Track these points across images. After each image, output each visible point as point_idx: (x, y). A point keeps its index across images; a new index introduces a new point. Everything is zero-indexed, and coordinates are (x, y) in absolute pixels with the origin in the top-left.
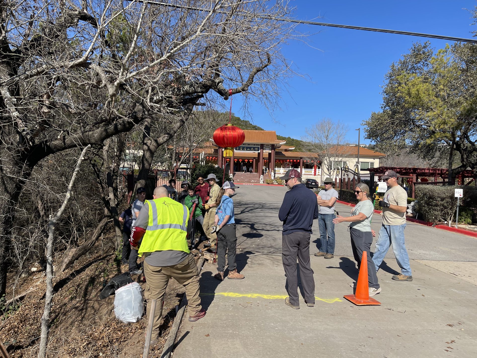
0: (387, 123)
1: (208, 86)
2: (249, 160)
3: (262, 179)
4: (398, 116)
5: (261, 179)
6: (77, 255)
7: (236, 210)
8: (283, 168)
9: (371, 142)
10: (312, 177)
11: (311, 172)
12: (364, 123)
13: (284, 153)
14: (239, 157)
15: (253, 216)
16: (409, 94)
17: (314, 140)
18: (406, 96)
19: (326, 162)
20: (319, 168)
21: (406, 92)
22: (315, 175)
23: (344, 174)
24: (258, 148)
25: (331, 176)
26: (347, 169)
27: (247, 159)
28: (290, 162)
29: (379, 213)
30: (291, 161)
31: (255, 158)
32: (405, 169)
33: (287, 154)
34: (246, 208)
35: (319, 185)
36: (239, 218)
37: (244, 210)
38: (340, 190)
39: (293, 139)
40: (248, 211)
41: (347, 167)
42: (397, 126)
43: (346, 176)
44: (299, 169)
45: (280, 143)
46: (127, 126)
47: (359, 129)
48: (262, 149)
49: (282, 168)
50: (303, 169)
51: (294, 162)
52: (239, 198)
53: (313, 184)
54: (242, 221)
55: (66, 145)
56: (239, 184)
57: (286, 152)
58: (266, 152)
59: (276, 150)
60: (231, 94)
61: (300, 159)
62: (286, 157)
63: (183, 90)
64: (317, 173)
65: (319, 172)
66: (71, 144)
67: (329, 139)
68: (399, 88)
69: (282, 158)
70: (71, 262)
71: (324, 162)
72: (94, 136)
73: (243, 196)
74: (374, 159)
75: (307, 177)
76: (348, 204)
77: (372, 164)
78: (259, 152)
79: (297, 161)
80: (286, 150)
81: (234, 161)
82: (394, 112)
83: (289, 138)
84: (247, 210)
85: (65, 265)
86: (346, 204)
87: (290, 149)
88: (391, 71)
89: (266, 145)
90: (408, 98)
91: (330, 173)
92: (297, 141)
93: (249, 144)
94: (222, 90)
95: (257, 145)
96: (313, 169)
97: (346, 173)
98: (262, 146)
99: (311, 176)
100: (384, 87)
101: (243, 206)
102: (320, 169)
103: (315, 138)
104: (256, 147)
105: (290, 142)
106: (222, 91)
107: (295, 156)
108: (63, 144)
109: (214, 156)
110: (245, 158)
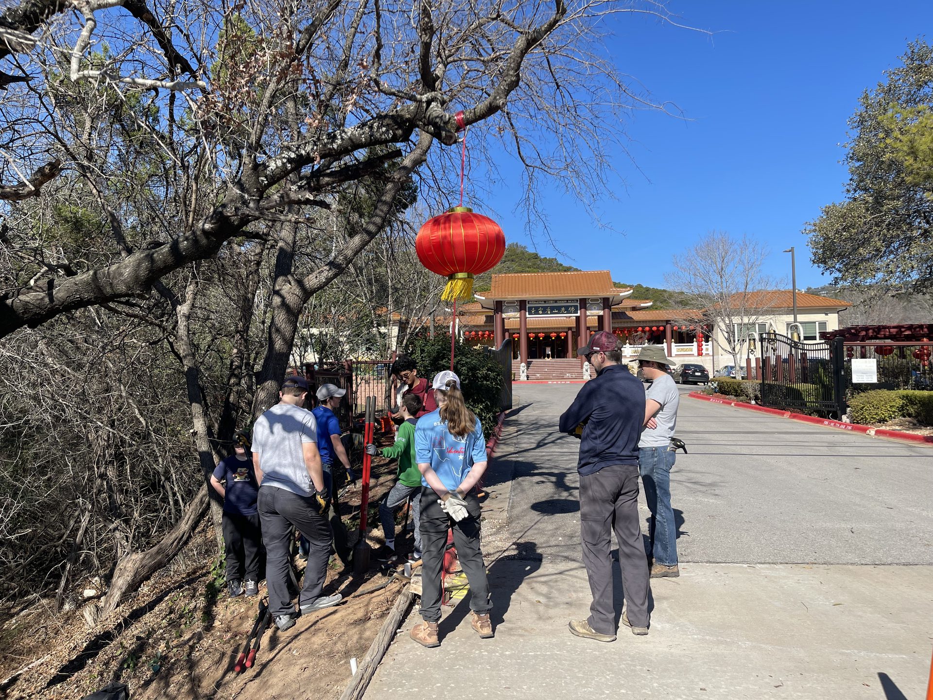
0: (865, 223)
1: (408, 120)
2: (558, 333)
3: (587, 371)
4: (889, 205)
5: (584, 370)
6: (146, 569)
7: (526, 441)
8: (630, 344)
9: (823, 274)
10: (695, 360)
11: (691, 350)
12: (809, 228)
13: (630, 313)
14: (538, 329)
15: (563, 454)
16: (913, 152)
17: (693, 280)
18: (907, 158)
19: (721, 325)
20: (707, 341)
21: (905, 148)
22: (700, 354)
23: (767, 347)
24: (576, 307)
25: (736, 354)
26: (773, 337)
27: (555, 332)
28: (643, 331)
29: (865, 430)
30: (647, 329)
31: (570, 329)
32: (910, 327)
33: (636, 316)
34: (550, 434)
35: (711, 377)
36: (530, 460)
37: (544, 440)
38: (760, 384)
39: (646, 288)
40: (553, 442)
41: (772, 332)
42: (889, 230)
43: (771, 352)
44: (665, 345)
45: (621, 294)
46: (204, 241)
47: (792, 250)
48: (583, 310)
49: (628, 345)
50: (673, 344)
51: (653, 331)
52: (537, 412)
53: (697, 374)
54: (537, 468)
55: (56, 302)
56: (539, 382)
57: (634, 312)
58: (593, 314)
59: (613, 310)
60: (461, 126)
61: (664, 324)
62: (634, 322)
63: (342, 138)
64: (704, 352)
65: (707, 349)
66: (69, 300)
67: (727, 277)
68: (888, 141)
69: (626, 325)
70: (133, 587)
71: (719, 326)
72: (121, 274)
73: (546, 408)
74: (827, 314)
75: (684, 361)
76: (783, 414)
77: (823, 324)
78: (578, 314)
79: (658, 330)
80: (634, 309)
81: (528, 338)
82: (879, 198)
83: (640, 286)
84: (551, 438)
85: (119, 593)
86: (778, 413)
87: (642, 305)
88: (863, 109)
89: (591, 300)
90: (911, 161)
91: (734, 350)
92: (656, 291)
93: (556, 301)
94: (436, 117)
95: (572, 300)
96: (695, 344)
97: (770, 346)
98: (584, 303)
99: (692, 358)
100: (849, 146)
101: (541, 431)
102: (710, 343)
103: (695, 275)
104: (571, 306)
105: (641, 293)
106: (438, 120)
107: (655, 319)
108: (47, 300)
109: (485, 329)
110: (551, 331)
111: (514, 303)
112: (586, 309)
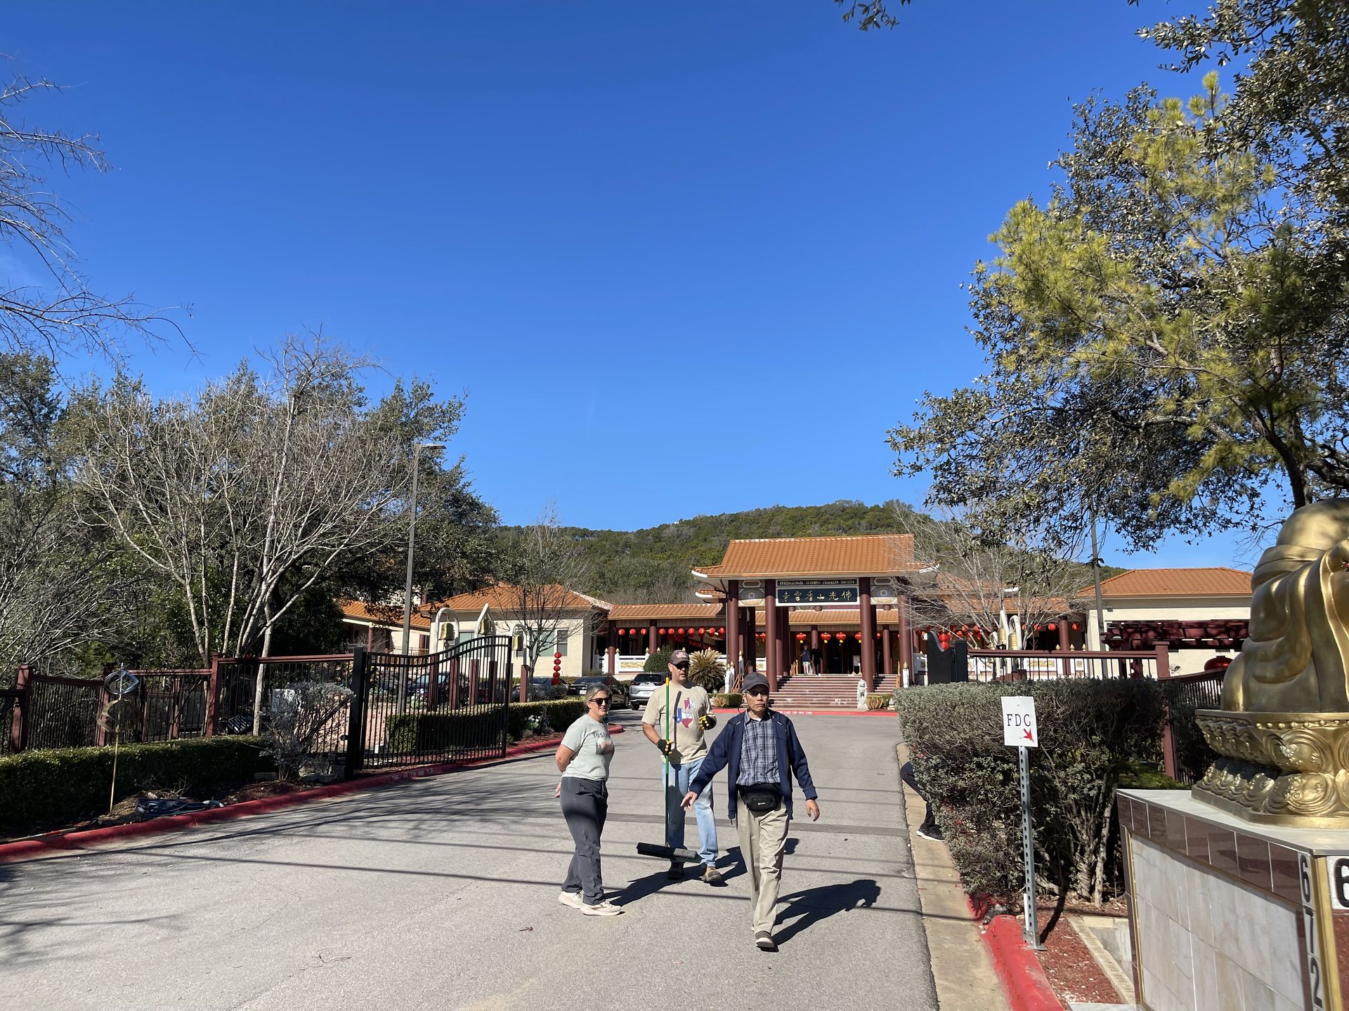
2: (833, 634)
3: (863, 695)
5: (860, 693)
24: (853, 591)
27: (828, 633)
45: (921, 571)
48: (864, 596)
58: (882, 602)
78: (857, 603)
89: (878, 581)
93: (821, 582)
95: (847, 581)
98: (866, 585)
104: (846, 590)
109: (710, 624)
110: (837, 630)
111: (757, 584)
112: (870, 595)
